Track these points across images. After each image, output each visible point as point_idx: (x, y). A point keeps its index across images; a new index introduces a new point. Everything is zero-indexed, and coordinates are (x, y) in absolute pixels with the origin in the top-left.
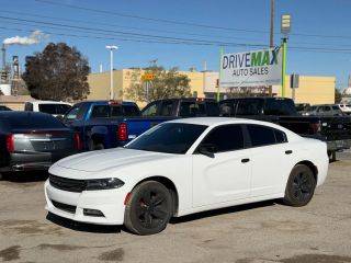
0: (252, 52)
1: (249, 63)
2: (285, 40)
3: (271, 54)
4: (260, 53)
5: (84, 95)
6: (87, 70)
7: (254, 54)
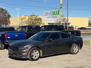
0: (52, 11)
1: (52, 14)
2: (61, 7)
3: (58, 12)
4: (55, 11)
5: (9, 24)
6: (9, 16)
7: (53, 12)
